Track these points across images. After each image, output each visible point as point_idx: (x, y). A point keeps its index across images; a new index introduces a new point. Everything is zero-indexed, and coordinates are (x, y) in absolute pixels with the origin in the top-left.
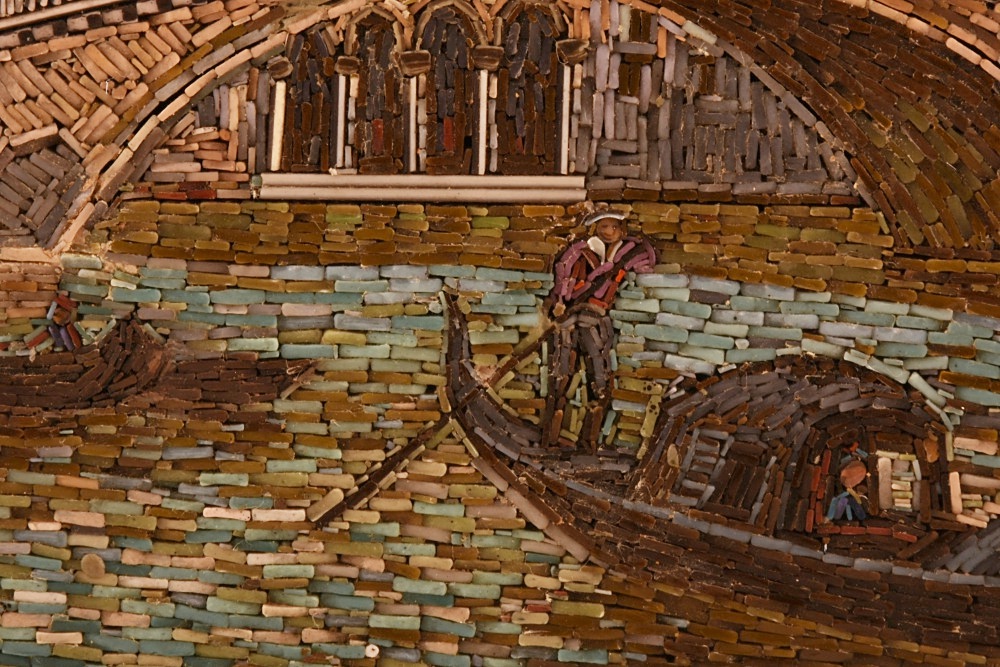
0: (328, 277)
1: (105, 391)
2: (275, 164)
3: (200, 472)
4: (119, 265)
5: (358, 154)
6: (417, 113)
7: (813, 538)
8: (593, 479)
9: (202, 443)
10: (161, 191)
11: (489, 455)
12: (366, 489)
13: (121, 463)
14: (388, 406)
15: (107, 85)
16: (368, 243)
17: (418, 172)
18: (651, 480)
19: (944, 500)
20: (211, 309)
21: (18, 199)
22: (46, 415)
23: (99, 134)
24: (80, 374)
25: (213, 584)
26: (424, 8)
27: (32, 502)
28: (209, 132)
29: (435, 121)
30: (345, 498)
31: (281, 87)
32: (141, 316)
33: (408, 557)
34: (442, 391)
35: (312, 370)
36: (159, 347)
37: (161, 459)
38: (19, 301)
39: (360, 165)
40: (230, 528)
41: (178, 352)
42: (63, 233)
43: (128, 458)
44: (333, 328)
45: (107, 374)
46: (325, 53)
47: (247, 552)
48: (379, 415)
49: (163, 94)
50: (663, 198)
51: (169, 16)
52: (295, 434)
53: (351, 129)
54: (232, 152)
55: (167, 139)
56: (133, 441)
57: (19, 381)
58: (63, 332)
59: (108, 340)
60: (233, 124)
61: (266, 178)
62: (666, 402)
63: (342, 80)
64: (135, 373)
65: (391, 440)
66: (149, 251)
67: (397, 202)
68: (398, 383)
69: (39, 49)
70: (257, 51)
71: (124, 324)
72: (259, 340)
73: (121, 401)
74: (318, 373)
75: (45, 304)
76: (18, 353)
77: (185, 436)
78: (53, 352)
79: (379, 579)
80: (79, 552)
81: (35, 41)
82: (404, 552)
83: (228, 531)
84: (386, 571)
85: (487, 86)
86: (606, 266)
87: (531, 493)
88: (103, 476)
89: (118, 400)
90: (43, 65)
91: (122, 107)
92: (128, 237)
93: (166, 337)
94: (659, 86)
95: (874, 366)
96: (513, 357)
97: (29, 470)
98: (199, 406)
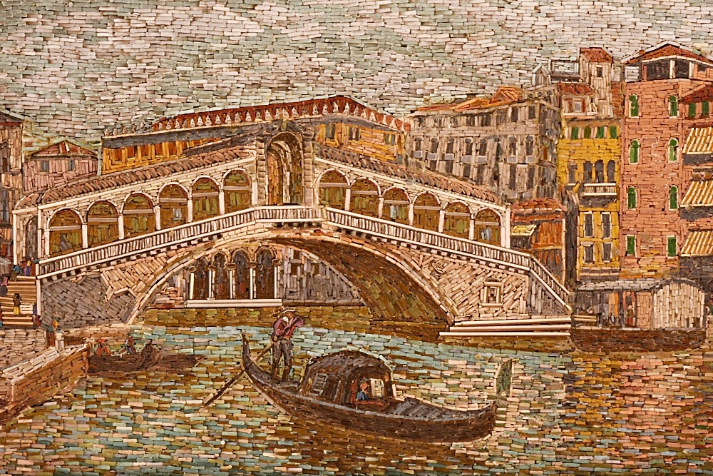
1: (143, 366)
2: (191, 297)
5: (215, 294)
6: (232, 281)
7: (352, 405)
8: (287, 389)
10: (158, 306)
11: (256, 382)
12: (220, 393)
15: (142, 275)
16: (219, 320)
17: (233, 299)
18: (304, 389)
19: (391, 393)
21: (117, 309)
22: (125, 373)
23: (140, 290)
24: (135, 361)
26: (234, 251)
28: (172, 288)
29: (238, 284)
30: (214, 396)
31: (193, 275)
34: (241, 364)
36: (158, 352)
38: (117, 340)
39: (216, 297)
41: (164, 354)
42: (130, 319)
45: (143, 361)
46: (205, 264)
49: (158, 278)
50: (305, 305)
51: (160, 255)
53: (213, 286)
54: (179, 294)
55: (160, 291)
57: (118, 363)
59: (143, 350)
60: (179, 286)
61: (188, 301)
62: (308, 365)
63: (210, 272)
64: (151, 360)
66: (155, 324)
67: (227, 308)
69: (122, 265)
70: (185, 265)
76: (117, 355)
81: (121, 263)
85: (252, 273)
86: (289, 325)
87: (269, 394)
89: (146, 368)
90: (123, 270)
91: (146, 282)
92: (149, 320)
94: (303, 272)
95: (369, 353)
96: (262, 353)
98: (170, 369)
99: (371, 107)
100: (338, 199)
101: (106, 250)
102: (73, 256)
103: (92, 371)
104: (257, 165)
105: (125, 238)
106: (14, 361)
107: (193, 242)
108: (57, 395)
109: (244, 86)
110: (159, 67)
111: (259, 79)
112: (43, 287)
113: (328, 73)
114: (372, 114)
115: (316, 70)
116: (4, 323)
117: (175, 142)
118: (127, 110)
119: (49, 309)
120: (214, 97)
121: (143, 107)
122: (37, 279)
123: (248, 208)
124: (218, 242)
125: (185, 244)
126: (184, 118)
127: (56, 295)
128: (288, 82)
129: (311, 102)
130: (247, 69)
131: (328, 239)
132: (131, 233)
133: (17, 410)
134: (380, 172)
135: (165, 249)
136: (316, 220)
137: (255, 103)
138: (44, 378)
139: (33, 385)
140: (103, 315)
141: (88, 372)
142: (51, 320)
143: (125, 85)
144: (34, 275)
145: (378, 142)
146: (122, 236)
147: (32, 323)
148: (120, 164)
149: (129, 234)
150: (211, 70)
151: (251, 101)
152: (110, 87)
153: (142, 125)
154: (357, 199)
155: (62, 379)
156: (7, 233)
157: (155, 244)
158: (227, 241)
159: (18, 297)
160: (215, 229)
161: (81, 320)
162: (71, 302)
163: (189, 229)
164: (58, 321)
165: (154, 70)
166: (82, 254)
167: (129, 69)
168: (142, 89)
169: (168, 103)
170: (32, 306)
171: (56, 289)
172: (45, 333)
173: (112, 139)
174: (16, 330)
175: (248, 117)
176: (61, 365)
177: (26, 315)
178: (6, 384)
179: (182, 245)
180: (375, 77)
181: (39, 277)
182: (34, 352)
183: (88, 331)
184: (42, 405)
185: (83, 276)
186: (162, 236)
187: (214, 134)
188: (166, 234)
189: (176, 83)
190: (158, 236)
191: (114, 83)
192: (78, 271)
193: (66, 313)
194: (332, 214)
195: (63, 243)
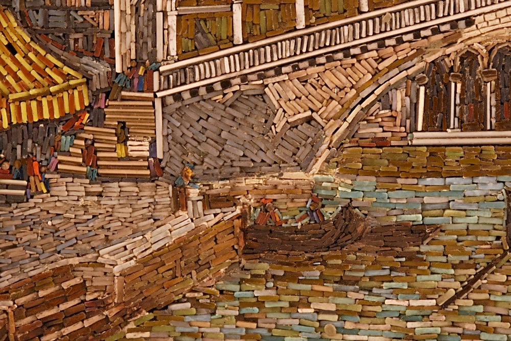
0: (447, 183)
1: (336, 242)
2: (420, 128)
3: (383, 282)
4: (342, 180)
5: (461, 122)
6: (491, 100)
9: (384, 267)
10: (363, 142)
12: (466, 289)
13: (344, 278)
14: (477, 247)
15: (336, 90)
16: (466, 166)
17: (491, 130)
20: (388, 201)
21: (292, 148)
22: (307, 255)
23: (332, 115)
24: (323, 234)
25: (390, 338)
26: (493, 48)
27: (300, 299)
28: (387, 112)
29: (500, 104)
30: (456, 294)
31: (422, 89)
32: (353, 205)
33: (487, 322)
34: (504, 239)
35: (439, 230)
36: (362, 220)
37: (364, 276)
38: (293, 199)
39: (462, 127)
40: (398, 310)
41: (372, 223)
42: (314, 164)
43: (348, 276)
44: (449, 209)
45: (337, 234)
46: (445, 72)
47: (407, 322)
48: (473, 251)
49: (363, 94)
51: (366, 55)
52: (430, 262)
53: (458, 109)
54: (398, 122)
55: (366, 117)
56: (350, 267)
57: (293, 239)
58: (314, 214)
59: (337, 217)
60: (399, 109)
61: (416, 134)
63: (453, 85)
64: (351, 233)
65: (479, 264)
66: (357, 173)
67: (481, 145)
68: (482, 235)
69: (302, 73)
70: (410, 72)
71: (345, 209)
72: (412, 215)
73: (344, 247)
74: (441, 231)
75: (306, 200)
76: (293, 225)
77: (376, 264)
78: (309, 223)
79: (473, 333)
80: (323, 323)
81: (299, 69)
82: (485, 320)
83: (397, 311)
84: (477, 329)
88: (335, 285)
89: (342, 247)
90: (304, 81)
91: (343, 101)
92: (346, 165)
93: (366, 215)
97: (298, 283)
98: (383, 249)
101: (274, 47)
102: (218, 58)
103: (250, 252)
105: (307, 27)
106: (118, 236)
107: (423, 33)
108: (192, 291)
112: (166, 110)
116: (100, 171)
119: (177, 149)
122: (155, 96)
124: (467, 33)
125: (410, 37)
127: (188, 125)
132: (317, 18)
133: (125, 316)
135: (375, 46)
138: (170, 264)
139: (152, 277)
140: (269, 157)
141: (244, 253)
142: (181, 166)
144: (150, 89)
146: (301, 24)
147: (148, 172)
149: (313, 20)
155: (201, 265)
156: (103, 18)
157: (357, 37)
158: (482, 31)
159: (123, 128)
160: (462, 9)
161: (232, 166)
162: (215, 137)
163: (416, 10)
164: (192, 169)
166: (233, 54)
170: (147, 143)
171: (189, 114)
172: (170, 188)
174: (122, 184)
176: (198, 242)
177: (137, 159)
178: (105, 273)
179: (405, 38)
181: (159, 95)
182: (152, 221)
183: (244, 184)
184: (166, 308)
185: (234, 92)
186: (370, 22)
188: (377, 20)
190: (364, 23)
192: (226, 84)
193: (206, 154)
195: (199, 35)
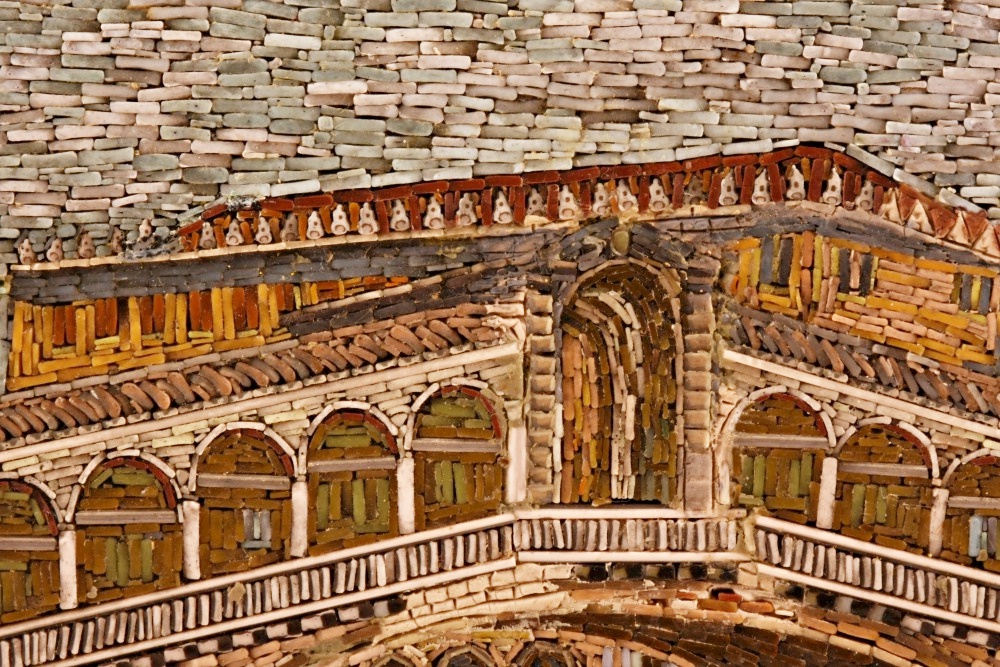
26: (442, 655)
51: (196, 663)
99: (915, 184)
100: (794, 489)
101: (16, 643)
104: (526, 368)
105: (82, 606)
107: (306, 624)
109: (488, 104)
110: (206, 34)
111: (542, 82)
113: (773, 65)
114: (919, 207)
115: (735, 54)
117: (255, 288)
118: (96, 178)
120: (389, 140)
121: (148, 168)
123: (492, 512)
124: (392, 625)
125: (281, 630)
126: (286, 208)
128: (638, 94)
129: (712, 165)
130: (501, 48)
131: (759, 621)
132: (102, 590)
134: (938, 400)
135: (212, 645)
136: (720, 557)
137: (526, 162)
143: (92, 94)
145: (936, 302)
146: (70, 599)
148: (68, 357)
149: (93, 593)
150: (382, 49)
151: (513, 155)
152: (39, 99)
153: (144, 227)
154: (858, 491)
157: (179, 627)
158: (421, 622)
160: (382, 579)
163: (293, 578)
165: (190, 43)
167: (106, 40)
168: (147, 109)
169: (235, 157)
173: (45, 275)
175: (502, 209)
179: (271, 632)
180: (933, 84)
186: (205, 600)
187: (386, 261)
188: (218, 596)
189: (261, 90)
190: (192, 601)
191: (53, 86)
194: (773, 539)
